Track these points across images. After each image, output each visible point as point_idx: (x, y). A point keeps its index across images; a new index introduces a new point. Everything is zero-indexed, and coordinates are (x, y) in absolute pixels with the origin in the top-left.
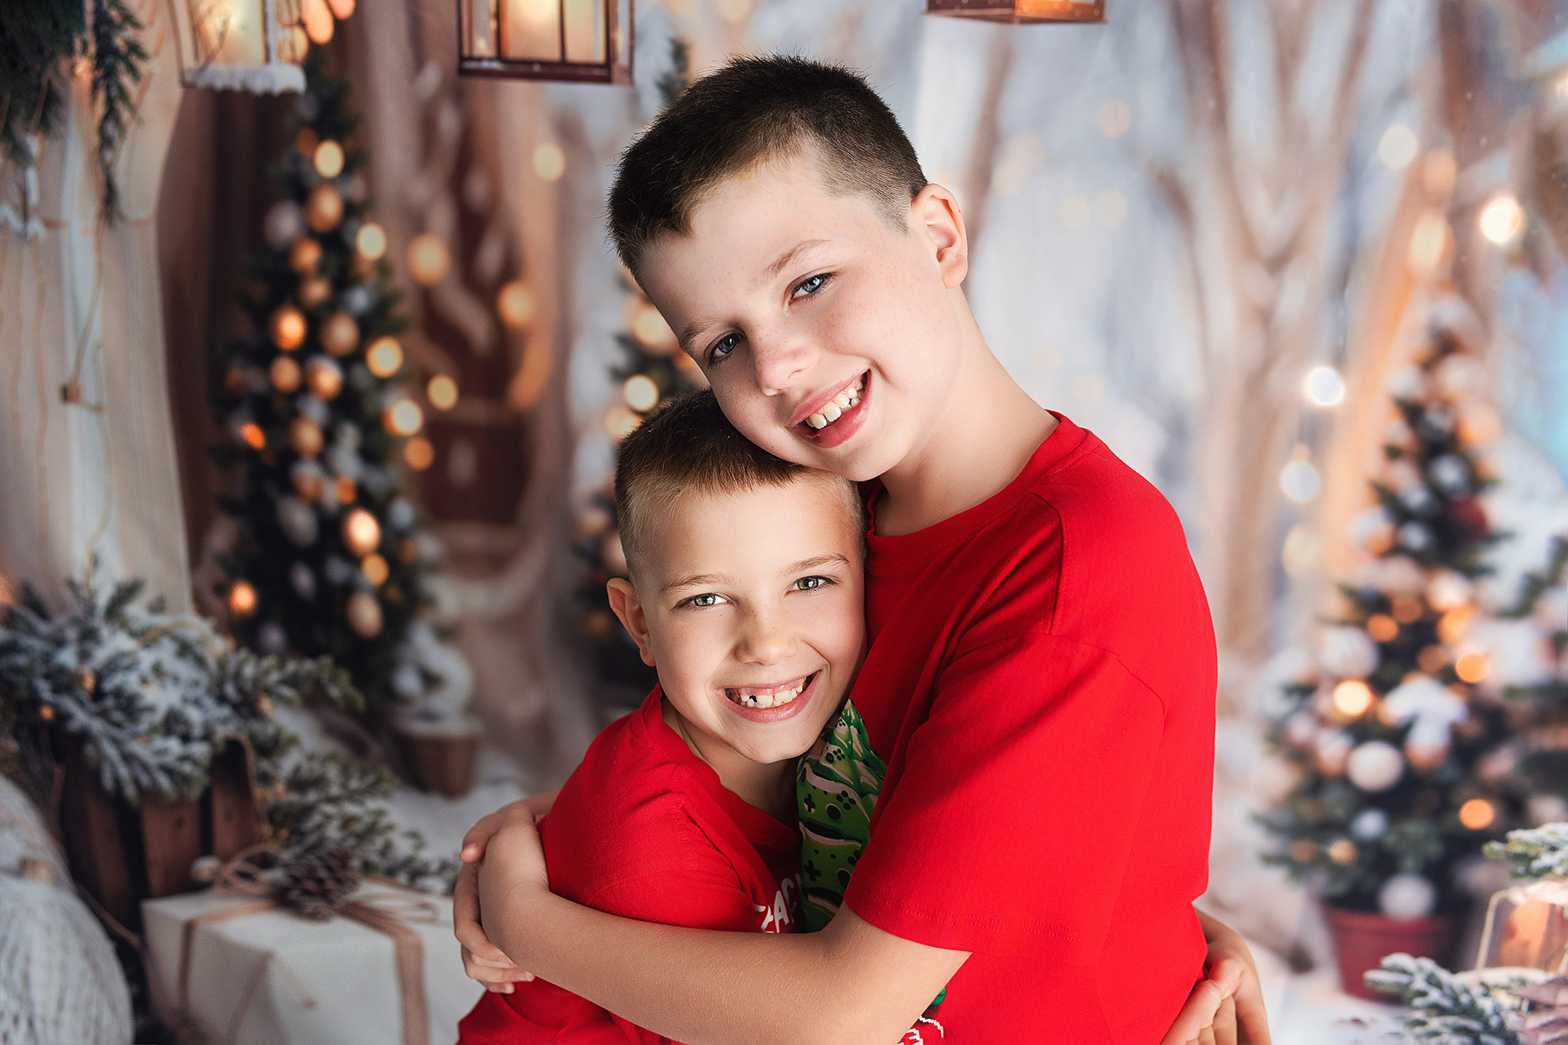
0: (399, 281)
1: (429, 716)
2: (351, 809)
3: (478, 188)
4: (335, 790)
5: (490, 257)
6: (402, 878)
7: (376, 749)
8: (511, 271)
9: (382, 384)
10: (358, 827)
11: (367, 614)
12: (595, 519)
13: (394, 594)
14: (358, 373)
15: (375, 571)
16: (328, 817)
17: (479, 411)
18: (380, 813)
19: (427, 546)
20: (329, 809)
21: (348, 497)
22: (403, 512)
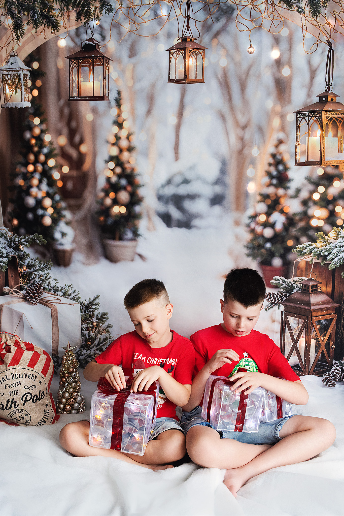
0: (55, 146)
1: (61, 244)
2: (41, 273)
3: (74, 124)
4: (37, 268)
5: (77, 139)
6: (53, 292)
7: (48, 255)
8: (82, 141)
9: (51, 168)
10: (43, 278)
11: (48, 221)
12: (102, 194)
13: (55, 215)
14: (46, 166)
15: (50, 211)
16: (36, 275)
17: (74, 173)
18: (48, 274)
19: (63, 204)
20: (36, 273)
21: (44, 195)
22: (57, 197)
